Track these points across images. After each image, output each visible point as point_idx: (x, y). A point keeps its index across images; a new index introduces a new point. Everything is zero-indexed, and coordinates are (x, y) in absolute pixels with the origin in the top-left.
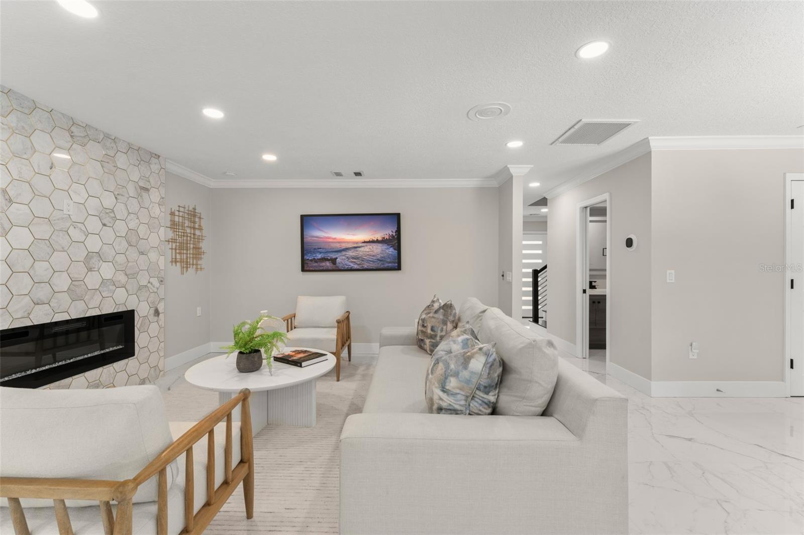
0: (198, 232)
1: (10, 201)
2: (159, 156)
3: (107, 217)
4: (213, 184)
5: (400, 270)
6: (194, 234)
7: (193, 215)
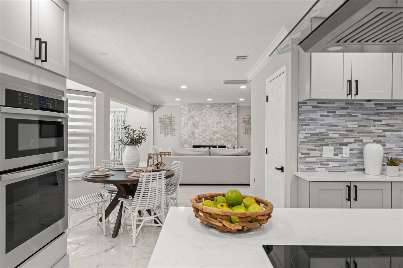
2: (234, 103)
3: (219, 123)
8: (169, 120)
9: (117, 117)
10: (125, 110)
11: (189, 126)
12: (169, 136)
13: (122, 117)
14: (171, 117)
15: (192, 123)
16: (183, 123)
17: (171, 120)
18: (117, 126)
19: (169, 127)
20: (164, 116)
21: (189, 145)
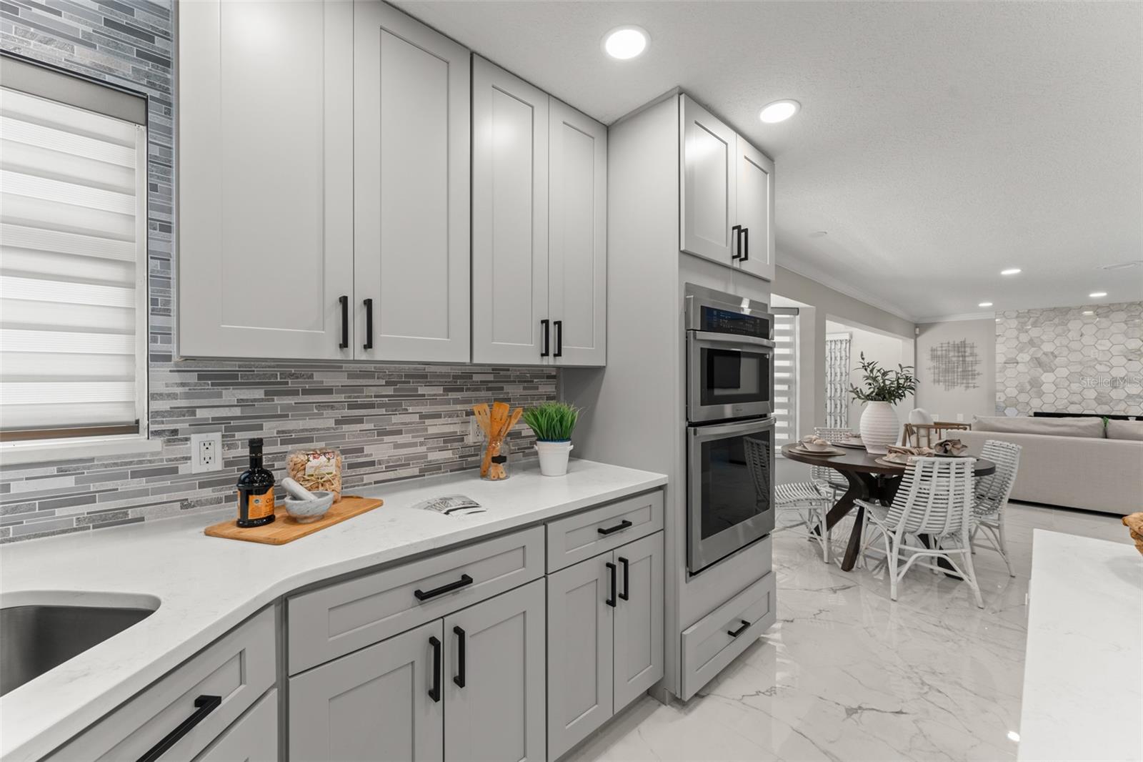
1: (1056, 357)
8: (959, 352)
9: (831, 353)
10: (848, 338)
11: (1020, 364)
12: (959, 389)
13: (840, 352)
14: (965, 347)
15: (1032, 358)
16: (1000, 359)
17: (965, 352)
18: (831, 368)
19: (957, 368)
20: (944, 345)
21: (1022, 410)
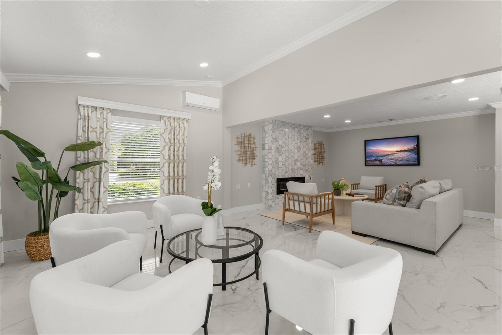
0: (323, 150)
1: (282, 148)
2: (311, 126)
3: (299, 149)
4: (328, 131)
5: (419, 165)
6: (322, 151)
7: (321, 144)
8: (249, 141)
11: (273, 151)
12: (249, 165)
14: (251, 138)
15: (276, 148)
16: (267, 147)
19: (248, 152)
20: (242, 135)
21: (273, 178)
